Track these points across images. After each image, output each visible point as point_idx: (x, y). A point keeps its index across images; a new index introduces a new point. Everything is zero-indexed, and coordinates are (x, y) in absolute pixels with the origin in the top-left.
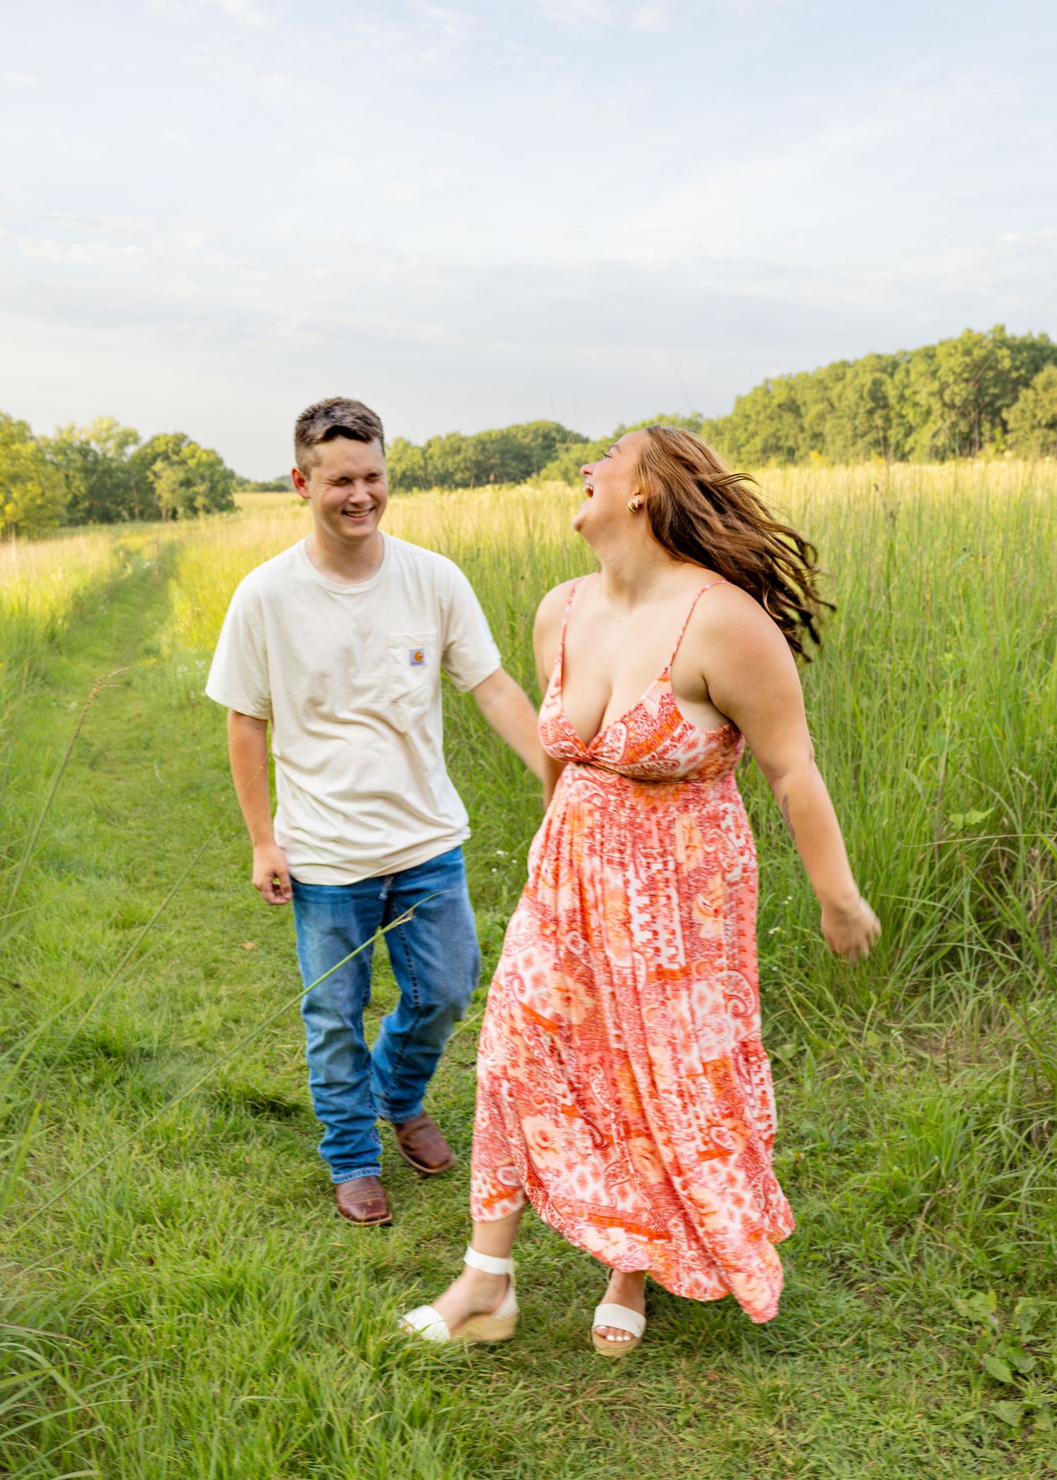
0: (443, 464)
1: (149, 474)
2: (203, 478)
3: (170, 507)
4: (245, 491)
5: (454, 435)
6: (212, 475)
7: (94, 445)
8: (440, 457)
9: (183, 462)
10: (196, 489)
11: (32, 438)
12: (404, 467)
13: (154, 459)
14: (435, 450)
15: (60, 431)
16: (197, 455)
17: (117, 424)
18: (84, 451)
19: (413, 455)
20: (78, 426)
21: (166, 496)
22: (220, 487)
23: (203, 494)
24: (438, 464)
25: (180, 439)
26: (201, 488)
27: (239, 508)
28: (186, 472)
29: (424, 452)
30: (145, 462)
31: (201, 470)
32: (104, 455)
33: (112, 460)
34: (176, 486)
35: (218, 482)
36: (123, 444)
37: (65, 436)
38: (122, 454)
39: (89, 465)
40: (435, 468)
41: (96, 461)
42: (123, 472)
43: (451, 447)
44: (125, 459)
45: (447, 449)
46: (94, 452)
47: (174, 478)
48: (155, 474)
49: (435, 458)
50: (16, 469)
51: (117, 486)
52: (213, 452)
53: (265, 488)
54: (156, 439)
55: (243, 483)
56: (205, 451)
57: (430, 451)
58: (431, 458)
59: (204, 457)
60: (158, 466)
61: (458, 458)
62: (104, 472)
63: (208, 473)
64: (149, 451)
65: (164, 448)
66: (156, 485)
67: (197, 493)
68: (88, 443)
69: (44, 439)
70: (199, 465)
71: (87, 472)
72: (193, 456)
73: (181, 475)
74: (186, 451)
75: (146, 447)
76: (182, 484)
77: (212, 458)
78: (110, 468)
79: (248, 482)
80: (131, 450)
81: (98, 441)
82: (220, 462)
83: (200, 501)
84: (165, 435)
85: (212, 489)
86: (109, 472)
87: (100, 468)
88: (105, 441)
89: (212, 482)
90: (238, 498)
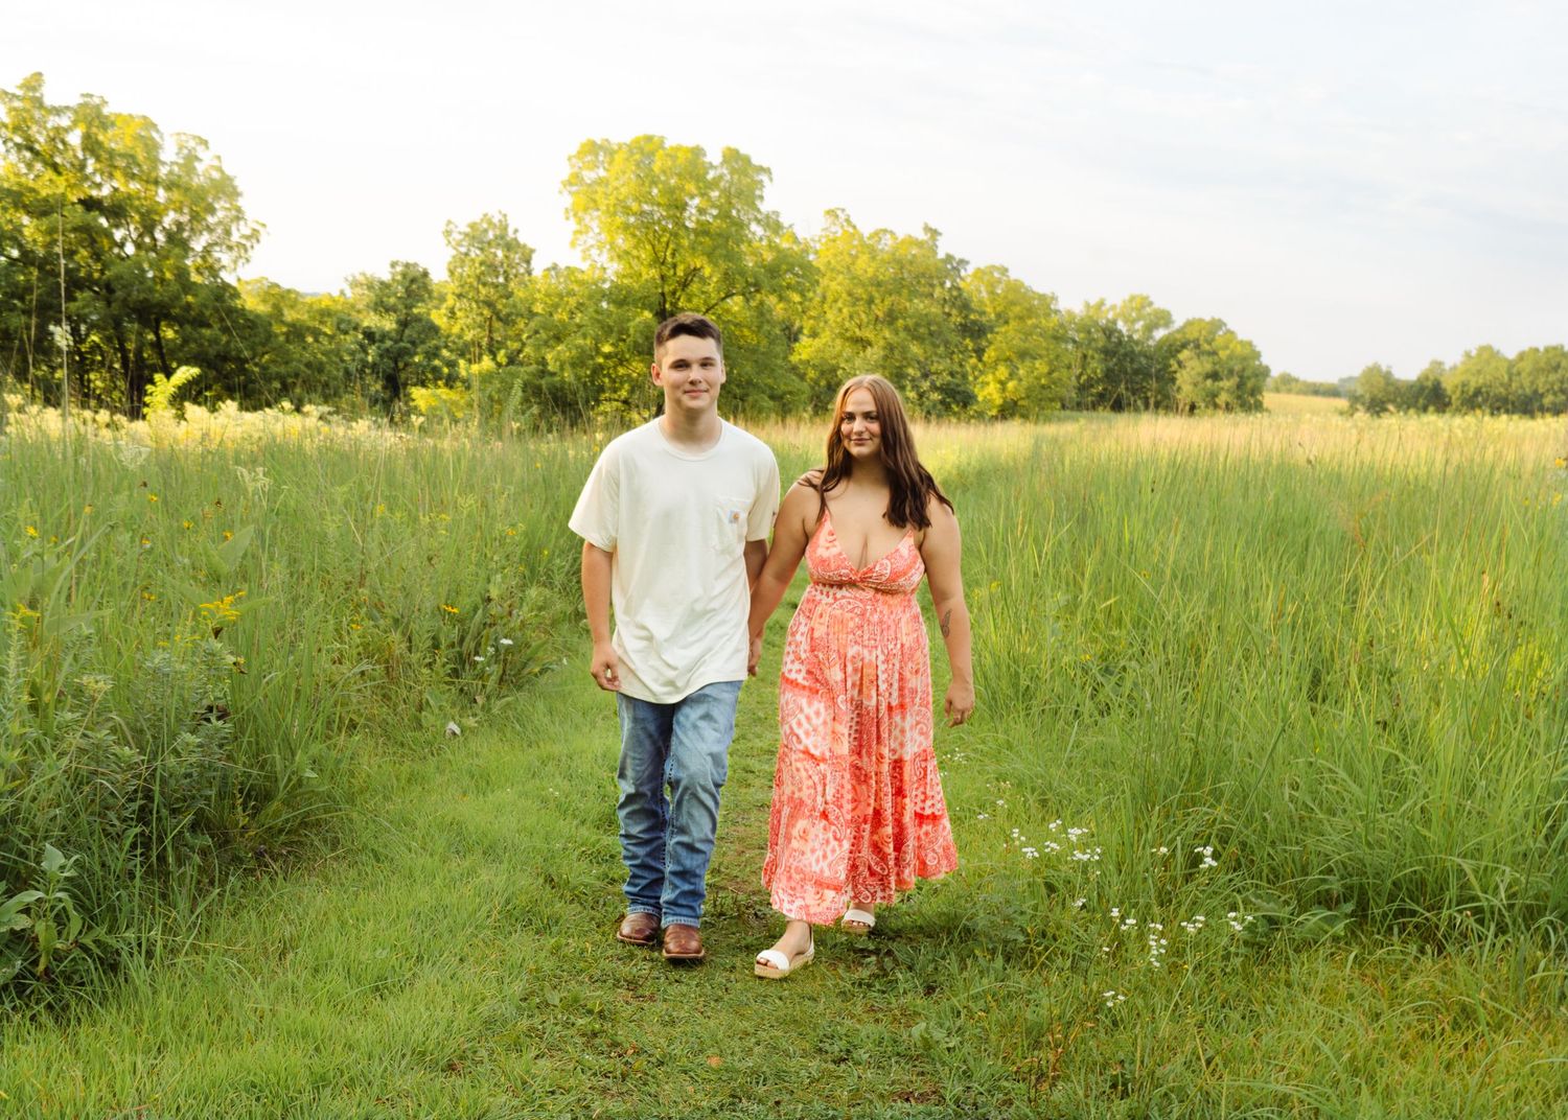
0: (1532, 383)
1: (1172, 362)
2: (1231, 372)
3: (1188, 401)
4: (1289, 391)
5: (1555, 348)
6: (1244, 370)
7: (1121, 325)
8: (1530, 374)
9: (1214, 353)
10: (1221, 384)
11: (1057, 312)
12: (1481, 381)
13: (1184, 346)
14: (1527, 366)
15: (1088, 305)
16: (1231, 346)
17: (1151, 304)
18: (1109, 331)
19: (1497, 369)
20: (1108, 304)
21: (1187, 388)
22: (1250, 384)
23: (1228, 390)
24: (1526, 384)
25: (1217, 324)
26: (1227, 384)
27: (1267, 410)
28: (1214, 364)
29: (1511, 364)
30: (1173, 348)
31: (1232, 363)
32: (1130, 337)
33: (1137, 343)
34: (1200, 379)
35: (1249, 378)
36: (1150, 328)
37: (1091, 314)
38: (1150, 337)
39: (1110, 346)
40: (1522, 387)
41: (1120, 343)
42: (1146, 357)
43: (1548, 362)
44: (1151, 343)
45: (1542, 365)
46: (1120, 332)
47: (1200, 370)
48: (1180, 363)
49: (1524, 375)
50: (1027, 345)
51: (1136, 372)
52: (1250, 344)
53: (1316, 390)
54: (1189, 323)
55: (1287, 383)
56: (1241, 342)
57: (1520, 365)
58: (1519, 374)
59: (1239, 348)
60: (1184, 355)
61: (1553, 377)
62: (1126, 355)
63: (1237, 368)
64: (1178, 336)
65: (1196, 335)
66: (1178, 375)
67: (1222, 389)
68: (1114, 322)
69: (1070, 313)
70: (1230, 357)
71: (1107, 353)
72: (1227, 347)
73: (1208, 367)
74: (1219, 341)
75: (1178, 331)
76: (1207, 376)
77: (1247, 351)
78: (1133, 352)
79: (1297, 380)
80: (1160, 334)
81: (1126, 321)
82: (1258, 355)
83: (1223, 398)
84: (1201, 320)
85: (1240, 386)
86: (1131, 356)
87: (1122, 351)
88: (1134, 321)
89: (1241, 377)
90: (1268, 398)
